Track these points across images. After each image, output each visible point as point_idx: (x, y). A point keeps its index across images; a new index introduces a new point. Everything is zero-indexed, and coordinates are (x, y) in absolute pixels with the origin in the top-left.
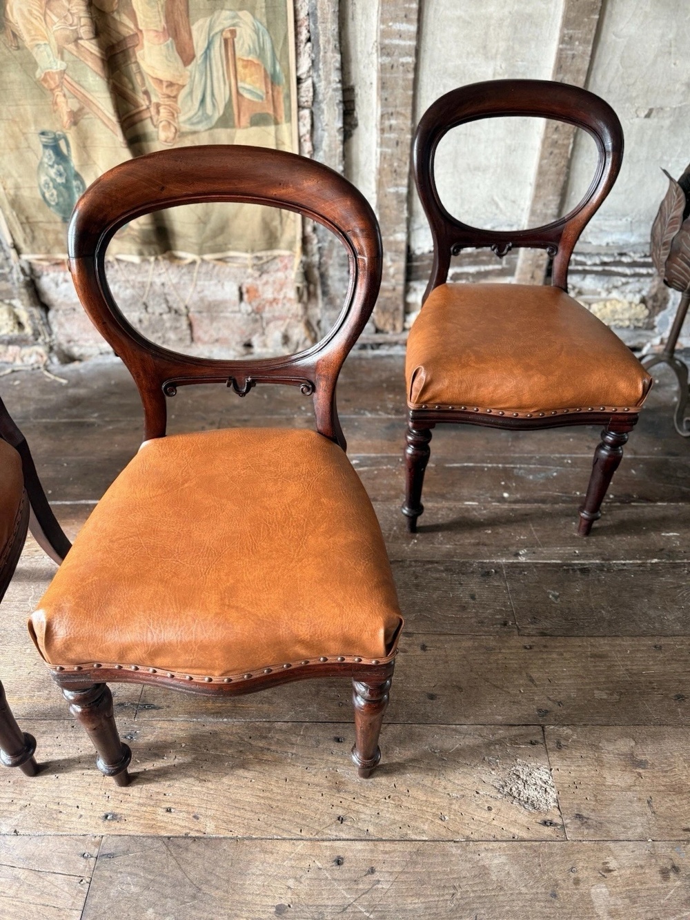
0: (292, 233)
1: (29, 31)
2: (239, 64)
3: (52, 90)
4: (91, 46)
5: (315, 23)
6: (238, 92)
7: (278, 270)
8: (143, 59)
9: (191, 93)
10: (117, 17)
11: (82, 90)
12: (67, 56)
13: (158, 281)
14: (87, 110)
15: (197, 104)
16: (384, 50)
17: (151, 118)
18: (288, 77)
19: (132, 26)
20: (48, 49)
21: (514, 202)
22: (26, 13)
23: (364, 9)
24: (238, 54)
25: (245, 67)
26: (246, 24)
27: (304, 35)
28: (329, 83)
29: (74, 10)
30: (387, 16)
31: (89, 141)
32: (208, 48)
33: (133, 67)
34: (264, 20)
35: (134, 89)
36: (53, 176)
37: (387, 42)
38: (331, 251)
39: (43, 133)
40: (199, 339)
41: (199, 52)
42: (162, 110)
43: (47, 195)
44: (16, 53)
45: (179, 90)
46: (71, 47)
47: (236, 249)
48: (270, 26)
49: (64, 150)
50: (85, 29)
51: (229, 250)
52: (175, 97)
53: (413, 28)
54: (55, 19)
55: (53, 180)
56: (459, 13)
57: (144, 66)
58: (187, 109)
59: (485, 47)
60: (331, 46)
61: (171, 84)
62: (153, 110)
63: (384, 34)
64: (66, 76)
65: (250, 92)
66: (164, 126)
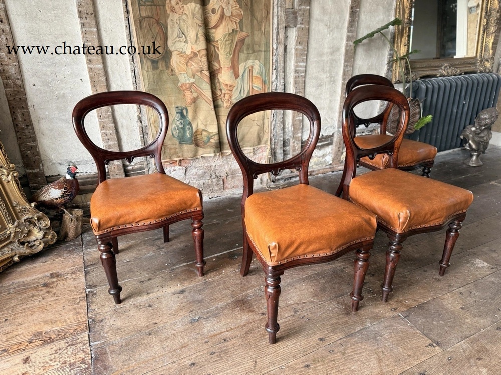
0: (267, 138)
1: (178, 69)
2: (253, 78)
3: (184, 91)
4: (207, 74)
5: (277, 64)
6: (252, 88)
7: (260, 153)
8: (221, 78)
9: (237, 89)
10: (213, 63)
11: (200, 90)
12: (196, 77)
13: (214, 165)
14: (200, 97)
15: (239, 93)
16: (296, 72)
17: (221, 99)
18: (269, 82)
19: (218, 66)
20: (186, 75)
21: (332, 119)
22: (178, 62)
23: (290, 59)
24: (253, 75)
25: (255, 79)
26: (257, 64)
27: (274, 68)
28: (280, 83)
29: (203, 61)
30: (297, 61)
31: (198, 109)
32: (244, 73)
33: (217, 81)
34: (263, 63)
35: (216, 89)
36: (178, 125)
37: (297, 69)
38: (278, 143)
39: (177, 108)
40: (227, 188)
41: (241, 74)
42: (226, 96)
43: (174, 133)
44: (172, 77)
45: (233, 88)
46: (199, 74)
47: (246, 147)
48: (265, 65)
49: (185, 114)
50: (205, 67)
51: (244, 147)
52: (232, 91)
53: (304, 64)
54: (193, 64)
55: (178, 127)
56: (315, 60)
57: (221, 80)
58: (235, 95)
59: (323, 70)
60: (282, 71)
61: (231, 86)
62: (222, 96)
63: (297, 67)
64: (194, 85)
65: (256, 87)
66: (226, 102)
